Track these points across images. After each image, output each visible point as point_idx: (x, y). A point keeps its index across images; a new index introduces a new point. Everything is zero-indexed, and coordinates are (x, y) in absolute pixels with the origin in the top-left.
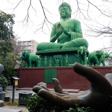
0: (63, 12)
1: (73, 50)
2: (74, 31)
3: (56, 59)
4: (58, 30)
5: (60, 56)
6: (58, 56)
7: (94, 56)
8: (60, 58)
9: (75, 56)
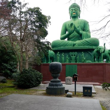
0: (74, 12)
1: (88, 48)
2: (84, 30)
3: (72, 56)
4: (70, 29)
5: (76, 53)
6: (73, 53)
7: (107, 54)
8: (76, 55)
9: (89, 53)
